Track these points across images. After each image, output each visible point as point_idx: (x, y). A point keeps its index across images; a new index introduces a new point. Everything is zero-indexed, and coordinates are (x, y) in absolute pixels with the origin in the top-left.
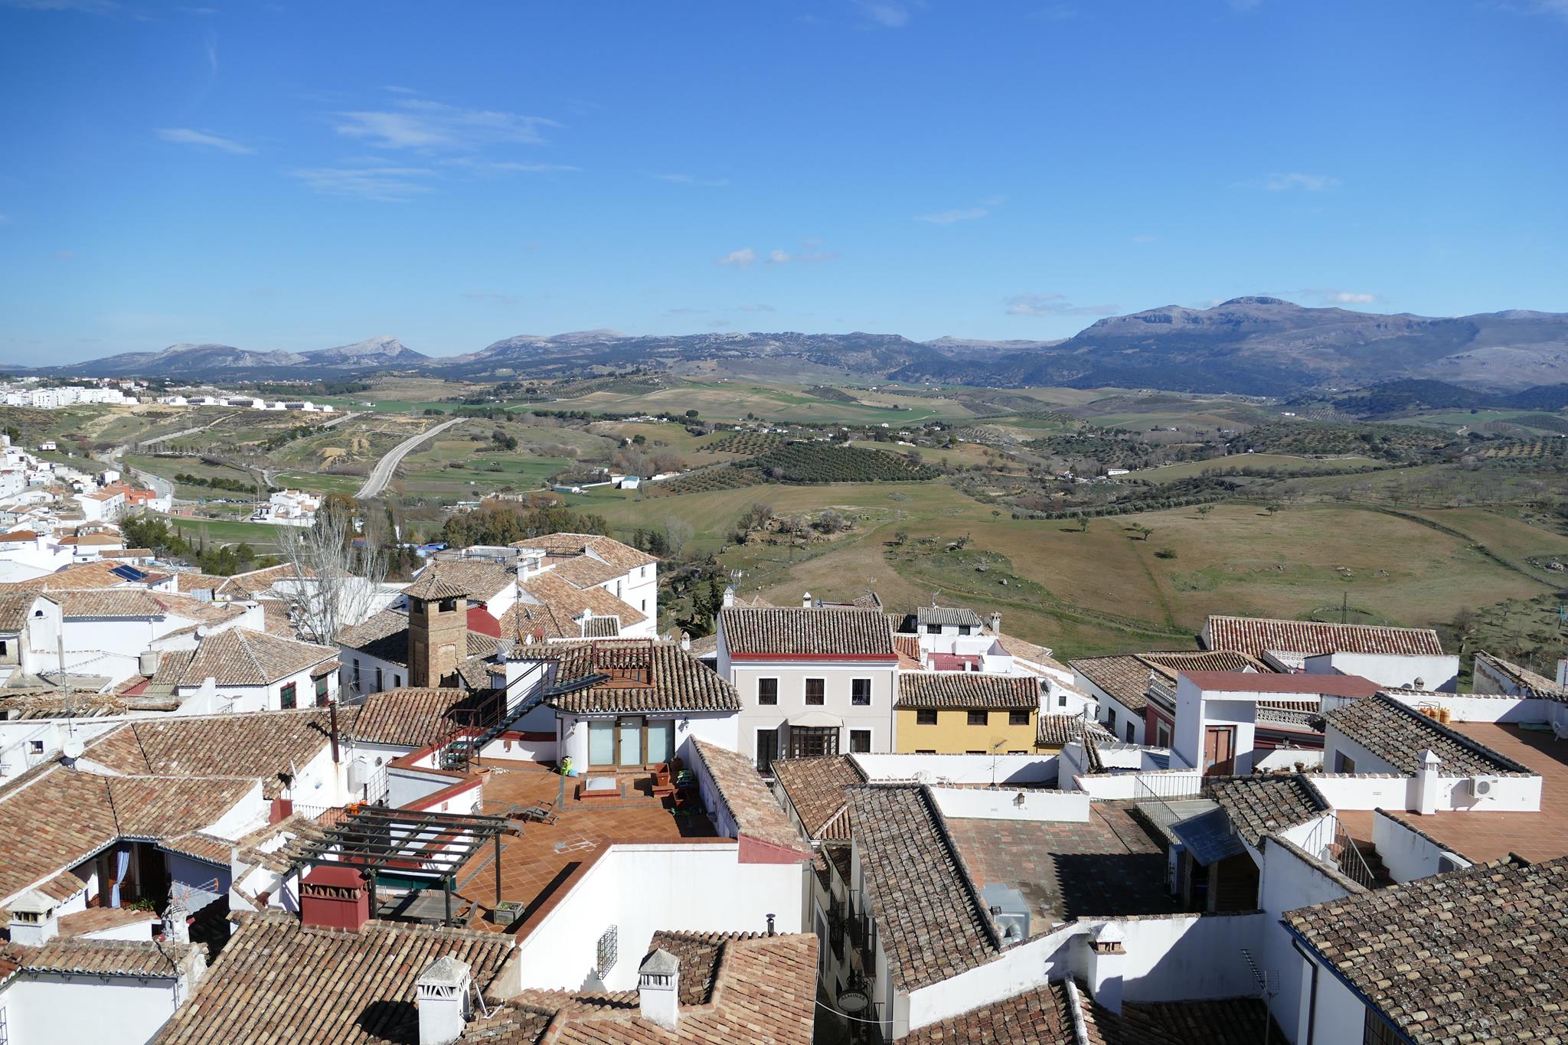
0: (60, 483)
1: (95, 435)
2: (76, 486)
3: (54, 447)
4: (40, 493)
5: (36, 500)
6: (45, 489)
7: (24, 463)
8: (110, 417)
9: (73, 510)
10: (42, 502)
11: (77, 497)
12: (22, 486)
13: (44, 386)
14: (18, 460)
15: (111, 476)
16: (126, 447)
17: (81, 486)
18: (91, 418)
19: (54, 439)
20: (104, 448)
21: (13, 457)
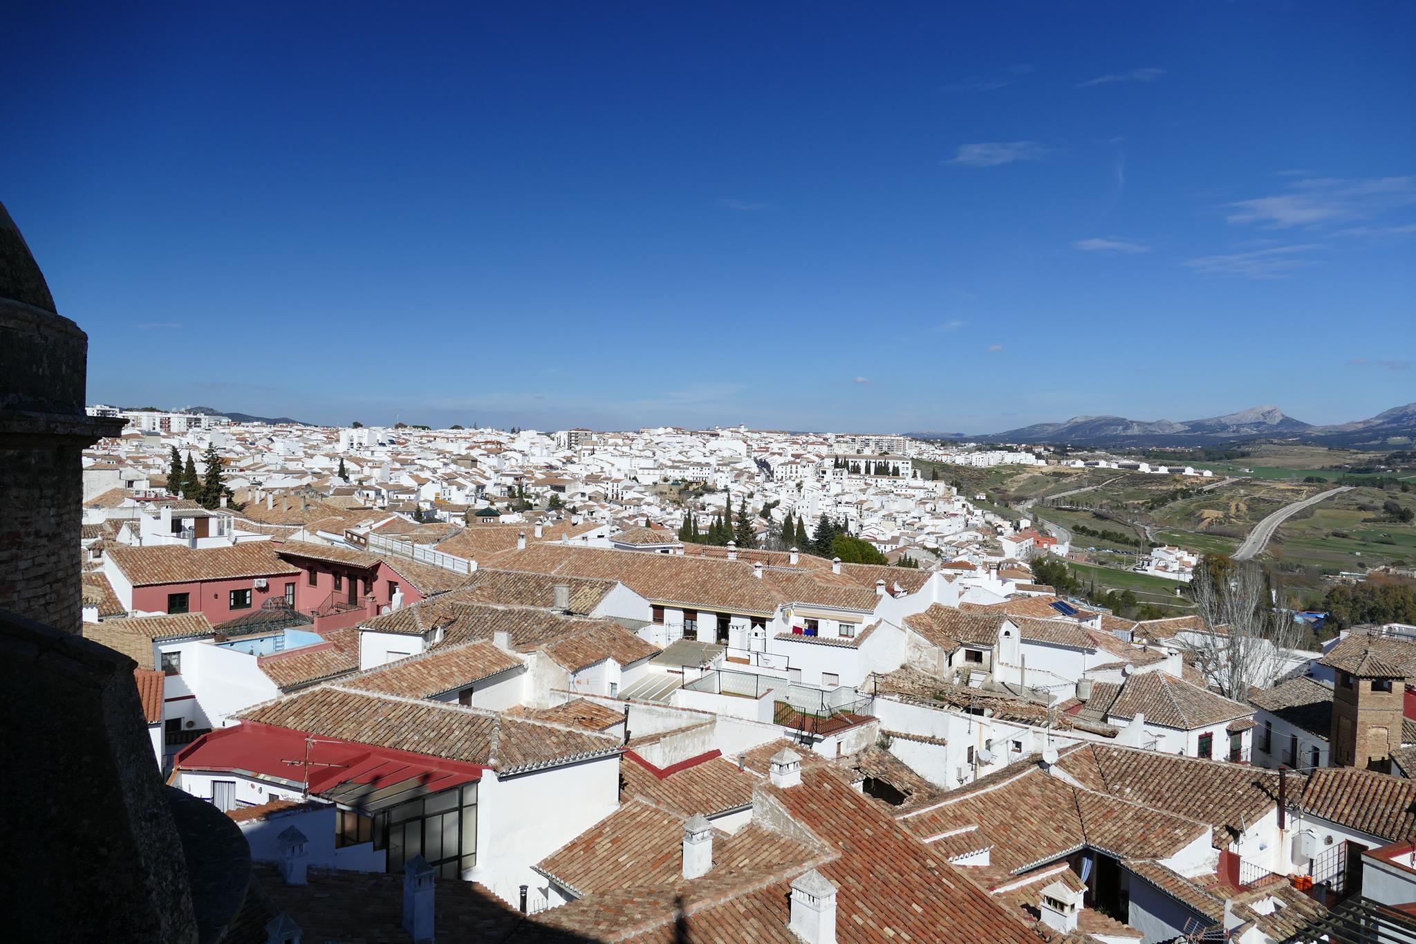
0: (988, 526)
1: (1013, 490)
2: (999, 530)
3: (984, 498)
4: (975, 533)
5: (971, 538)
6: (977, 530)
7: (965, 509)
8: (1025, 476)
9: (996, 548)
10: (975, 541)
11: (999, 538)
12: (963, 526)
13: (979, 449)
14: (961, 507)
15: (1025, 523)
16: (1035, 500)
17: (1002, 529)
18: (1011, 476)
19: (985, 491)
20: (1019, 500)
21: (958, 504)
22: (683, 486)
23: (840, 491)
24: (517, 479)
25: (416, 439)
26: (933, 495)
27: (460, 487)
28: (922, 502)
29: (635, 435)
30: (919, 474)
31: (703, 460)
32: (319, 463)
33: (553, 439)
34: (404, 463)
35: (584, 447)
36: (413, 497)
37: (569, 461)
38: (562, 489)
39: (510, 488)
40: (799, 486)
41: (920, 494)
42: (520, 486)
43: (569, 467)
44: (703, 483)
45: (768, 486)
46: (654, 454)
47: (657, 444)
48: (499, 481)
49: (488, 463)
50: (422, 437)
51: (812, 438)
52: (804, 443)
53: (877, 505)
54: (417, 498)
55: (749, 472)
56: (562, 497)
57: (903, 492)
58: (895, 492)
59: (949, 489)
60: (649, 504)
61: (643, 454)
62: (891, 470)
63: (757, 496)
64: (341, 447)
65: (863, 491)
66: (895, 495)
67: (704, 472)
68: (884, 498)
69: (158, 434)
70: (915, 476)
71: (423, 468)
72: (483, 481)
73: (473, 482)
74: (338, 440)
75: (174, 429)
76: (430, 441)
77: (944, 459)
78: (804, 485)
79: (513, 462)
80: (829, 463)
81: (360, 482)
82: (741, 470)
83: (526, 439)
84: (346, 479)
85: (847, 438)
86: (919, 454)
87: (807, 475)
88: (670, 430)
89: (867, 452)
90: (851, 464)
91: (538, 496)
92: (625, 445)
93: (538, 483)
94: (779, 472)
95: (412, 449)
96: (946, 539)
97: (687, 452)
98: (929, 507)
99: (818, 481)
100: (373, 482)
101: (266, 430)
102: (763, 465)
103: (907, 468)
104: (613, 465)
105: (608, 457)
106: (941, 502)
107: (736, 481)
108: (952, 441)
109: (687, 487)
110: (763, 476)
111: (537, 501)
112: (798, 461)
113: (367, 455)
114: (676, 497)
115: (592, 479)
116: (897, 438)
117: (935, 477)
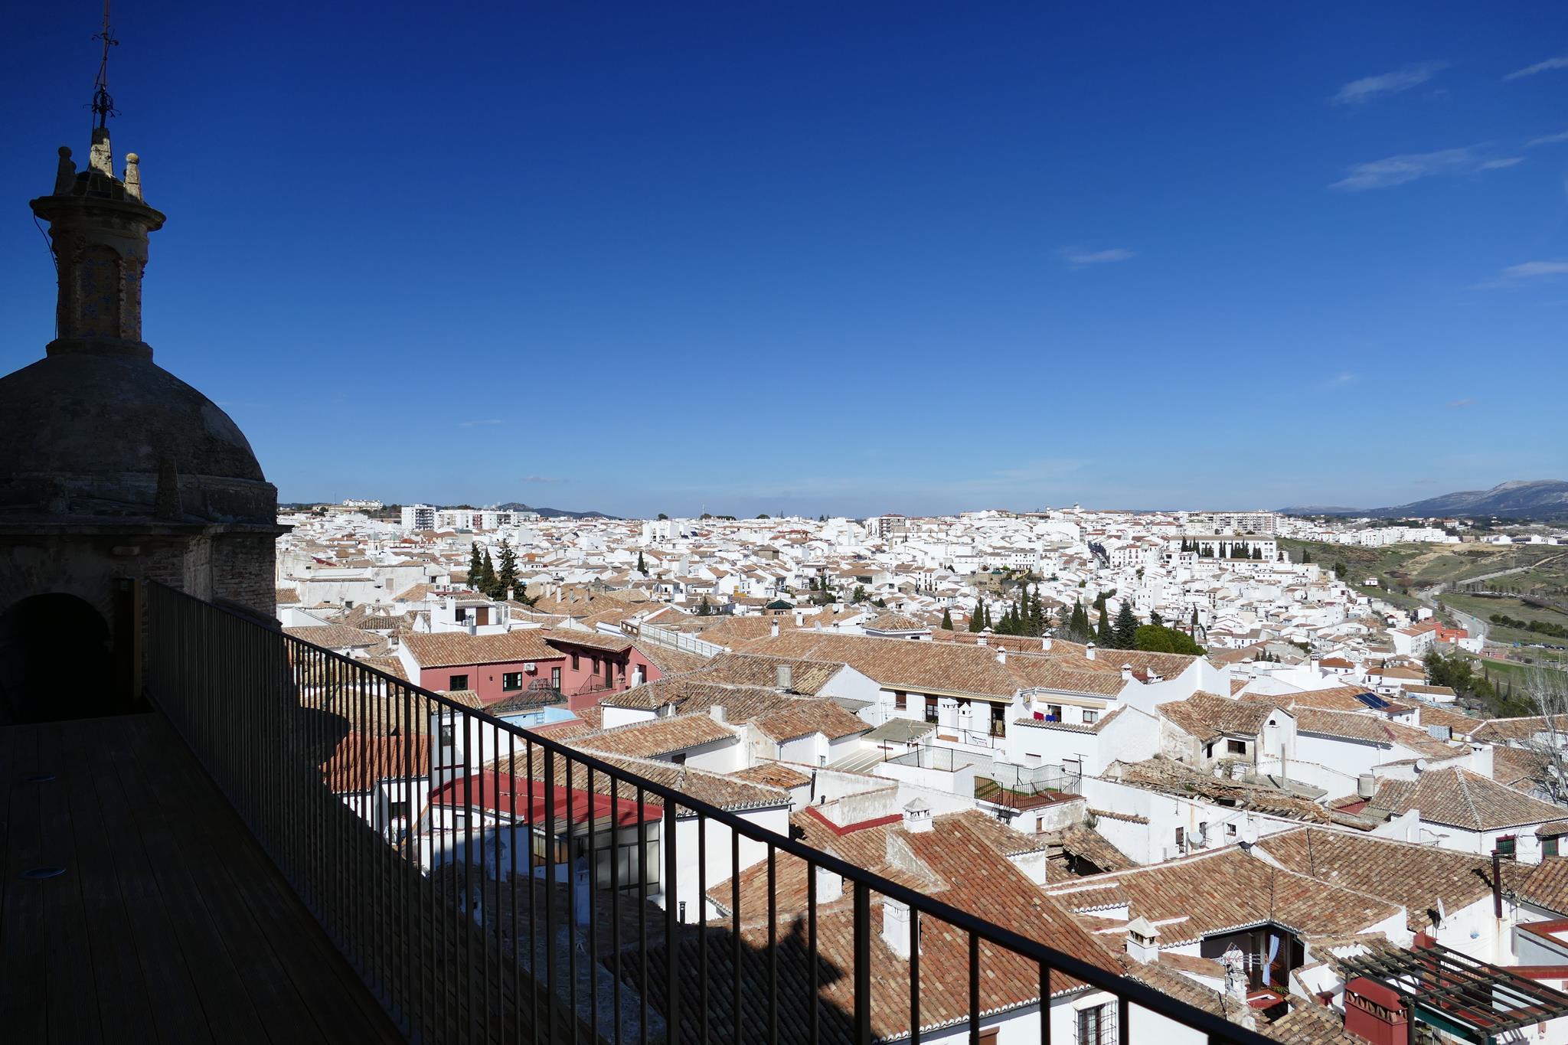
0: (1375, 616)
1: (1415, 573)
2: (1390, 621)
3: (1376, 583)
4: (1356, 625)
5: (1352, 631)
6: (1361, 621)
7: (1345, 597)
8: (1431, 556)
9: (1384, 643)
10: (1357, 634)
11: (1389, 631)
12: (1341, 617)
13: (1373, 526)
14: (1339, 594)
15: (1424, 613)
16: (1444, 585)
17: (1394, 620)
18: (1412, 556)
19: (1377, 575)
20: (1422, 585)
21: (1336, 589)
22: (1005, 575)
23: (1188, 578)
24: (819, 570)
25: (720, 530)
26: (1304, 580)
27: (760, 580)
28: (1290, 589)
29: (954, 519)
30: (1286, 555)
31: (1028, 546)
32: (621, 557)
33: (864, 527)
34: (703, 555)
35: (896, 534)
36: (711, 590)
37: (879, 550)
38: (868, 580)
39: (812, 580)
40: (1140, 573)
41: (1288, 580)
42: (823, 578)
43: (879, 556)
44: (1027, 571)
45: (1102, 573)
46: (973, 540)
47: (978, 529)
48: (800, 573)
49: (790, 554)
50: (725, 528)
51: (1160, 518)
52: (1148, 524)
53: (1234, 594)
54: (716, 592)
55: (1080, 558)
56: (868, 588)
57: (1267, 577)
58: (1256, 578)
59: (1325, 574)
60: (965, 596)
61: (961, 540)
62: (1251, 552)
63: (1090, 585)
64: (644, 541)
65: (1217, 577)
66: (1257, 581)
67: (1028, 558)
68: (1243, 585)
69: (470, 532)
70: (1281, 558)
71: (722, 560)
72: (784, 573)
73: (773, 574)
74: (641, 534)
75: (485, 526)
76: (734, 532)
77: (1325, 538)
78: (1146, 571)
79: (819, 552)
80: (1175, 546)
81: (659, 576)
82: (1071, 556)
83: (835, 527)
84: (645, 573)
85: (1202, 517)
86: (1293, 533)
87: (1150, 561)
88: (993, 513)
89: (1228, 532)
90: (1201, 547)
91: (842, 588)
92: (940, 531)
93: (844, 574)
94: (1116, 557)
95: (714, 540)
96: (1320, 633)
97: (1010, 537)
98: (1298, 595)
99: (1162, 566)
100: (672, 576)
101: (572, 525)
102: (1097, 549)
103: (1271, 549)
104: (926, 553)
105: (921, 545)
106: (1314, 589)
107: (1065, 569)
108: (1334, 517)
109: (1009, 577)
110: (1096, 562)
111: (841, 594)
112: (1139, 544)
113: (668, 548)
114: (997, 587)
115: (903, 569)
116: (1265, 515)
117: (1307, 559)
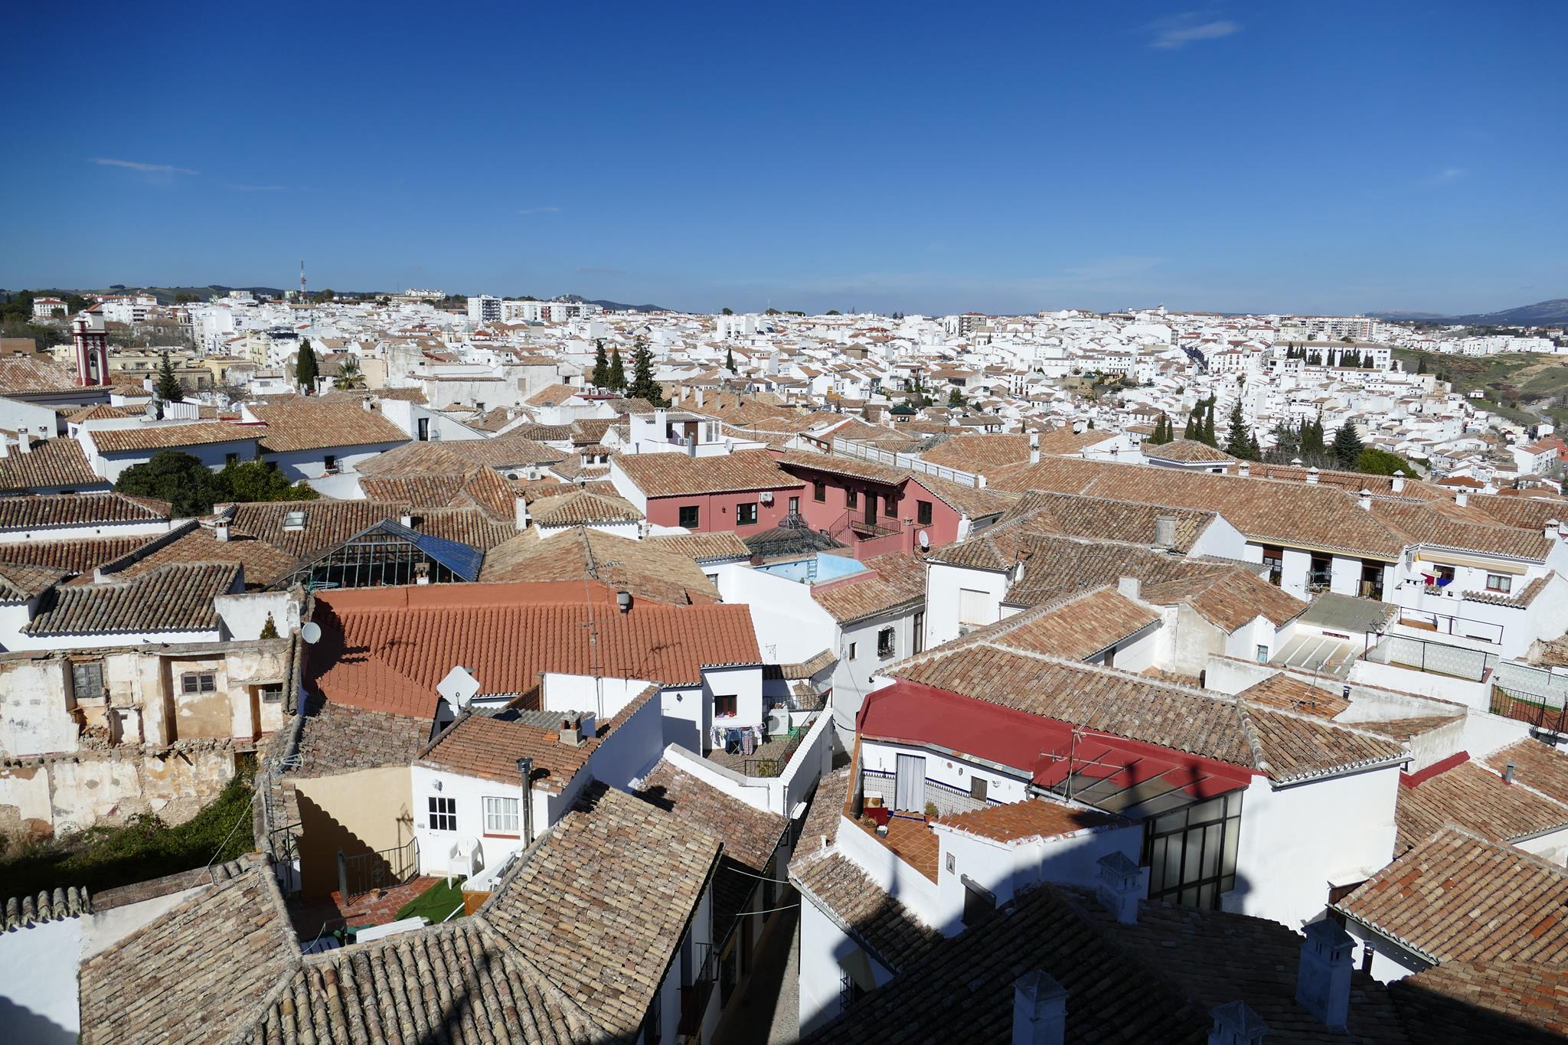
0: (1494, 432)
1: (1520, 385)
2: (1508, 437)
3: (1482, 396)
4: (1476, 441)
5: (1472, 447)
6: (1480, 437)
7: (1463, 410)
8: (1539, 368)
9: (1506, 461)
10: (1476, 451)
11: (1509, 447)
12: (1459, 432)
13: (1471, 334)
14: (1457, 407)
15: (1545, 429)
16: (1553, 399)
17: (1513, 436)
18: (1518, 367)
19: (1483, 388)
20: (1529, 399)
21: (1453, 405)
22: (1097, 379)
23: (1293, 386)
24: (913, 371)
25: (795, 326)
26: (1419, 392)
27: (854, 380)
28: (1404, 401)
29: (1035, 319)
30: (1399, 366)
31: (1122, 349)
32: (704, 354)
33: (940, 325)
34: (792, 353)
35: (979, 334)
36: (805, 391)
37: (964, 350)
38: (962, 382)
39: (907, 381)
40: (1241, 380)
41: (1402, 391)
42: (917, 379)
43: (966, 357)
44: (1121, 376)
45: (1201, 379)
46: (1061, 341)
47: (1063, 329)
48: (895, 374)
49: (878, 352)
50: (800, 324)
51: (1252, 322)
52: (1243, 328)
53: (1342, 404)
54: (810, 392)
55: (1178, 363)
56: (964, 391)
57: (1378, 388)
58: (1367, 388)
59: (1441, 385)
60: (1060, 401)
61: (1048, 341)
62: (1362, 360)
63: (1189, 392)
64: (719, 336)
65: (1325, 387)
66: (1368, 391)
67: (1123, 362)
68: (1353, 395)
69: (541, 324)
70: (1394, 368)
71: (811, 359)
72: (878, 374)
73: (867, 375)
74: (715, 329)
75: (555, 318)
76: (809, 329)
77: (1425, 346)
78: (1247, 379)
79: (903, 352)
80: (1280, 352)
81: (749, 375)
82: (1168, 361)
83: (912, 325)
84: (734, 371)
85: (1296, 321)
86: (1391, 340)
87: (1252, 367)
88: (1074, 313)
89: (1321, 337)
90: (1309, 353)
91: (937, 390)
92: (1026, 331)
93: (935, 376)
94: (1215, 363)
95: (791, 337)
96: (1437, 448)
97: (1100, 339)
98: (1412, 407)
99: (1265, 374)
100: (761, 375)
101: (642, 318)
102: (1195, 354)
103: (1385, 359)
104: (1015, 355)
105: (1009, 346)
106: (1430, 402)
107: (1162, 374)
108: (1425, 324)
109: (1102, 381)
110: (1195, 368)
111: (937, 396)
112: (1239, 349)
113: (748, 344)
114: (1088, 391)
115: (993, 371)
116: (1362, 320)
117: (1422, 370)
